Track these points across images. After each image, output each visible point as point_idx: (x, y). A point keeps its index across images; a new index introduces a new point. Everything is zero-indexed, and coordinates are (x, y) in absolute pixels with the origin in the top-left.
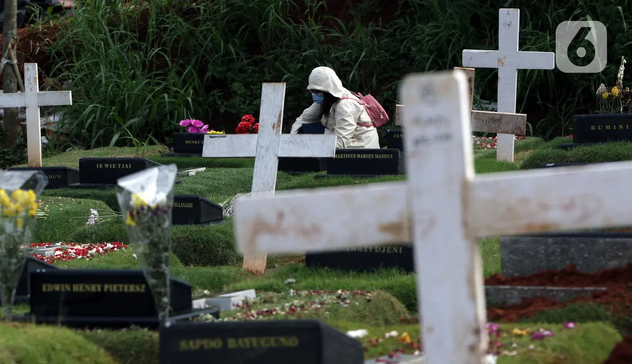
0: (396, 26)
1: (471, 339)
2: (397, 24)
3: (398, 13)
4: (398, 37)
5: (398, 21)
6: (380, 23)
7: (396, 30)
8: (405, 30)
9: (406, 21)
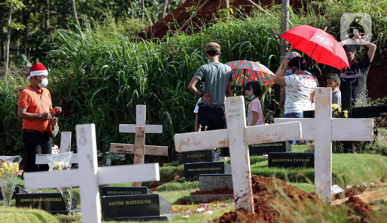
0: (71, 118)
1: (246, 175)
2: (72, 116)
3: (72, 111)
4: (72, 123)
5: (72, 115)
6: (63, 116)
7: (71, 119)
8: (76, 119)
9: (76, 115)
